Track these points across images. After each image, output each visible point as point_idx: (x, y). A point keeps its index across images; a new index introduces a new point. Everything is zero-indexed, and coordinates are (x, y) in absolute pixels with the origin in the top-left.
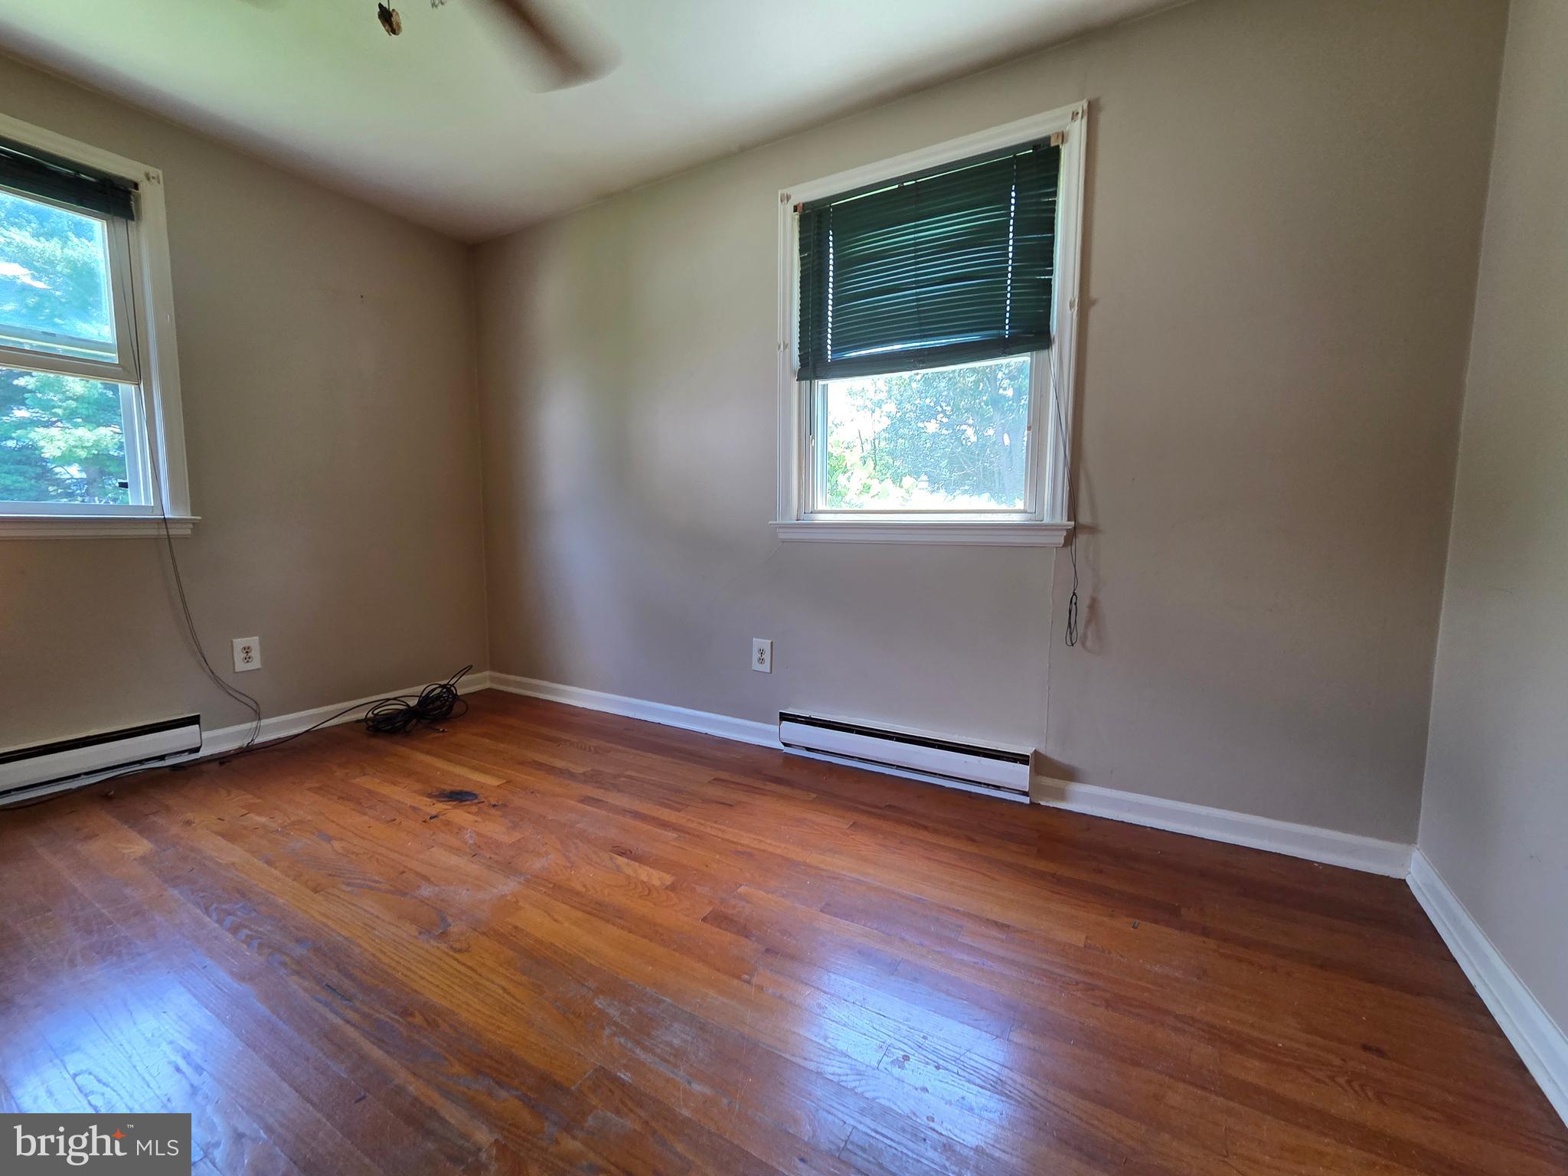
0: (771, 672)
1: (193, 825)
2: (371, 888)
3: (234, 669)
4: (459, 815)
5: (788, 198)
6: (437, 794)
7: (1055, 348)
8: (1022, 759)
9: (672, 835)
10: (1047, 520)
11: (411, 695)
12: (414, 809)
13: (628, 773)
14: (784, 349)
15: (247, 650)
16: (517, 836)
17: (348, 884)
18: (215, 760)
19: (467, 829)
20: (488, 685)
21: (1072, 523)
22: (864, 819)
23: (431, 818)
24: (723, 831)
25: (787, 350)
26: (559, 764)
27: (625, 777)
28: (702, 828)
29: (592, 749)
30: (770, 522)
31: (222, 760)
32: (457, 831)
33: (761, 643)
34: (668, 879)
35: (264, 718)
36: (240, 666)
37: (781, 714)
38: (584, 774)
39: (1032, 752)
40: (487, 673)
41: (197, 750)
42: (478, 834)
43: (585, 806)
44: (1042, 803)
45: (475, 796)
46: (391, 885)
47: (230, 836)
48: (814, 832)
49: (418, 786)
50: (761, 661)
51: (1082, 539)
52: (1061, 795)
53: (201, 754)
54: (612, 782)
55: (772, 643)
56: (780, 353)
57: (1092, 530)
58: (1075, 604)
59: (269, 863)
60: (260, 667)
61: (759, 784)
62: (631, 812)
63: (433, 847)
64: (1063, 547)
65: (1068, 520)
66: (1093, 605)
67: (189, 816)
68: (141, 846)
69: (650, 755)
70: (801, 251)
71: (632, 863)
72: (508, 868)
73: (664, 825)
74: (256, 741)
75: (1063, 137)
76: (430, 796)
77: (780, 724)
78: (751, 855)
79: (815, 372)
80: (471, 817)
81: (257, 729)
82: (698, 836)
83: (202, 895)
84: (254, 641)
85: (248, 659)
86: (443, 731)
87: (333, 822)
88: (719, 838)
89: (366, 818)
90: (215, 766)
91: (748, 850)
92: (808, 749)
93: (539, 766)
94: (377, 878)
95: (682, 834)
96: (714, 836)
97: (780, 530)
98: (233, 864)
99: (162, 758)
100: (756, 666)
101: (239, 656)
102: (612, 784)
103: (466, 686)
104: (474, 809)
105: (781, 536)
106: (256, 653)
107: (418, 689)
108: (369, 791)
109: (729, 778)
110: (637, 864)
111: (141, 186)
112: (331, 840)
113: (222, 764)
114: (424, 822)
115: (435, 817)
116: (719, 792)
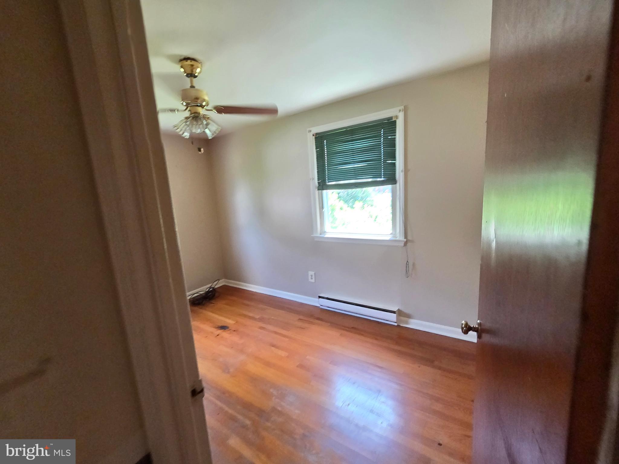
0: (315, 282)
4: (224, 334)
5: (311, 131)
6: (217, 327)
7: (398, 185)
8: (394, 312)
9: (287, 339)
10: (398, 239)
11: (201, 290)
12: (212, 333)
13: (273, 317)
16: (242, 341)
19: (228, 339)
20: (223, 284)
21: (405, 240)
22: (345, 332)
24: (302, 338)
25: (314, 180)
26: (251, 315)
27: (271, 319)
28: (296, 337)
29: (261, 308)
30: (311, 236)
32: (225, 340)
33: (311, 273)
34: (287, 354)
37: (319, 296)
38: (259, 318)
39: (397, 310)
40: (223, 280)
42: (232, 341)
43: (261, 330)
44: (401, 325)
45: (228, 327)
46: (212, 358)
48: (329, 337)
49: (211, 324)
50: (312, 278)
51: (409, 244)
52: (407, 323)
55: (315, 273)
56: (311, 181)
57: (412, 241)
58: (408, 264)
61: (312, 320)
62: (274, 332)
63: (220, 345)
64: (404, 246)
65: (405, 239)
66: (414, 265)
69: (278, 310)
70: (316, 149)
71: (276, 349)
72: (242, 351)
73: (284, 336)
75: (397, 117)
76: (215, 328)
77: (319, 299)
78: (310, 346)
79: (323, 187)
80: (228, 335)
82: (295, 340)
86: (214, 303)
88: (301, 340)
91: (309, 344)
92: (328, 307)
93: (245, 316)
95: (290, 339)
96: (299, 340)
97: (315, 238)
100: (310, 280)
102: (268, 322)
103: (217, 285)
104: (229, 332)
105: (315, 240)
109: (303, 318)
110: (278, 350)
114: (215, 337)
115: (218, 335)
116: (300, 324)
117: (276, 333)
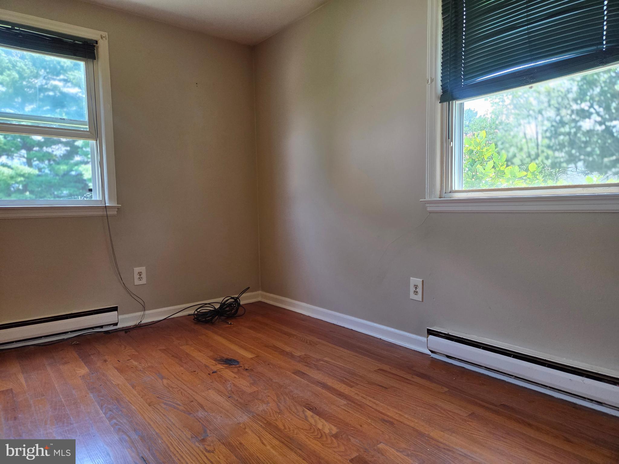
0: (423, 301)
1: (107, 362)
2: (175, 408)
3: (134, 284)
4: (228, 373)
6: (219, 359)
9: (343, 402)
11: (216, 302)
12: (206, 366)
13: (326, 359)
14: (431, 82)
15: (140, 274)
16: (255, 389)
17: (165, 404)
18: (123, 330)
19: (230, 382)
20: (260, 299)
22: (480, 411)
23: (213, 373)
24: (377, 405)
25: (434, 83)
26: (288, 349)
27: (323, 361)
28: (364, 401)
29: (308, 342)
30: (420, 200)
31: (127, 330)
32: (224, 381)
33: (415, 281)
34: (335, 430)
35: (147, 310)
36: (137, 282)
37: (428, 330)
38: (300, 357)
40: (260, 292)
41: (116, 324)
42: (234, 385)
43: (296, 376)
45: (238, 362)
46: (184, 408)
47: (120, 370)
48: (440, 415)
49: (211, 354)
50: (416, 293)
53: (119, 326)
54: (314, 363)
55: (423, 281)
56: (428, 86)
59: (134, 387)
60: (145, 283)
61: (409, 377)
62: (322, 384)
63: (210, 389)
67: (106, 357)
68: (83, 370)
69: (342, 349)
71: (315, 416)
73: (340, 395)
74: (143, 322)
76: (215, 360)
77: (428, 337)
78: (392, 424)
79: (452, 96)
80: (233, 375)
81: (143, 316)
82: (359, 405)
83: (102, 398)
84: (143, 269)
85: (140, 279)
86: (231, 324)
87: (167, 369)
88: (373, 408)
89: (182, 368)
90: (123, 333)
91: (391, 420)
92: (448, 357)
93: (275, 348)
94: (179, 403)
95: (350, 403)
96: (370, 406)
97: (428, 205)
98: (118, 385)
99: (101, 327)
100: (412, 296)
101: (136, 276)
102: (314, 364)
103: (245, 299)
104: (236, 370)
105: (429, 209)
106: (144, 275)
107: (220, 300)
108: (187, 354)
109: (389, 370)
110: (318, 417)
111: (99, 42)
112: (163, 379)
113: (126, 332)
114: (209, 374)
115: (215, 372)
116: (378, 378)
117: (324, 386)
